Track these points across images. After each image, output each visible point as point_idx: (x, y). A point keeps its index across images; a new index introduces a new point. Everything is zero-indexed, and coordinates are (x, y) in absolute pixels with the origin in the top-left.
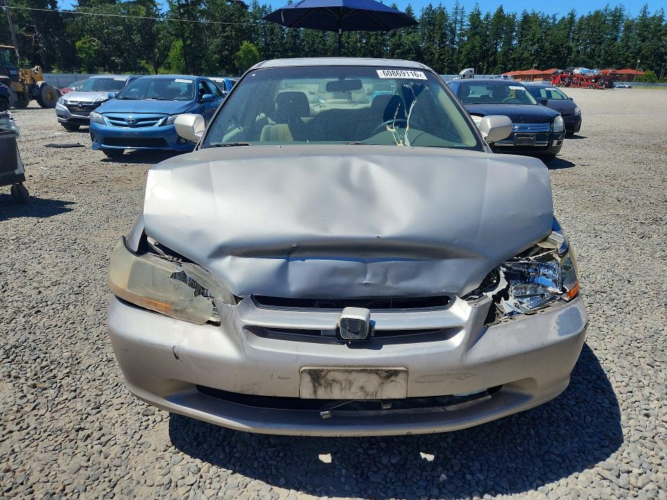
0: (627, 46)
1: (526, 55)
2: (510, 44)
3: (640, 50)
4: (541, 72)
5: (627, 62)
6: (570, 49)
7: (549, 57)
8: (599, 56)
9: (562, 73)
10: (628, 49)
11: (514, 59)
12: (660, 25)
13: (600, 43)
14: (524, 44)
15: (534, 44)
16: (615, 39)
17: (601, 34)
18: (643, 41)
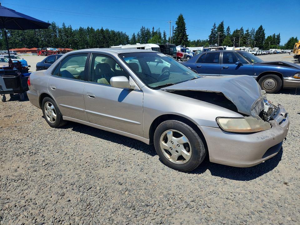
0: (62, 39)
1: (17, 41)
2: (6, 36)
3: (67, 41)
4: (29, 49)
5: (65, 45)
6: (38, 39)
7: (29, 42)
8: (52, 43)
9: (42, 50)
10: (63, 40)
11: (11, 43)
12: (72, 32)
13: (51, 37)
14: (14, 36)
15: (20, 36)
16: (56, 36)
17: (50, 33)
18: (68, 37)
